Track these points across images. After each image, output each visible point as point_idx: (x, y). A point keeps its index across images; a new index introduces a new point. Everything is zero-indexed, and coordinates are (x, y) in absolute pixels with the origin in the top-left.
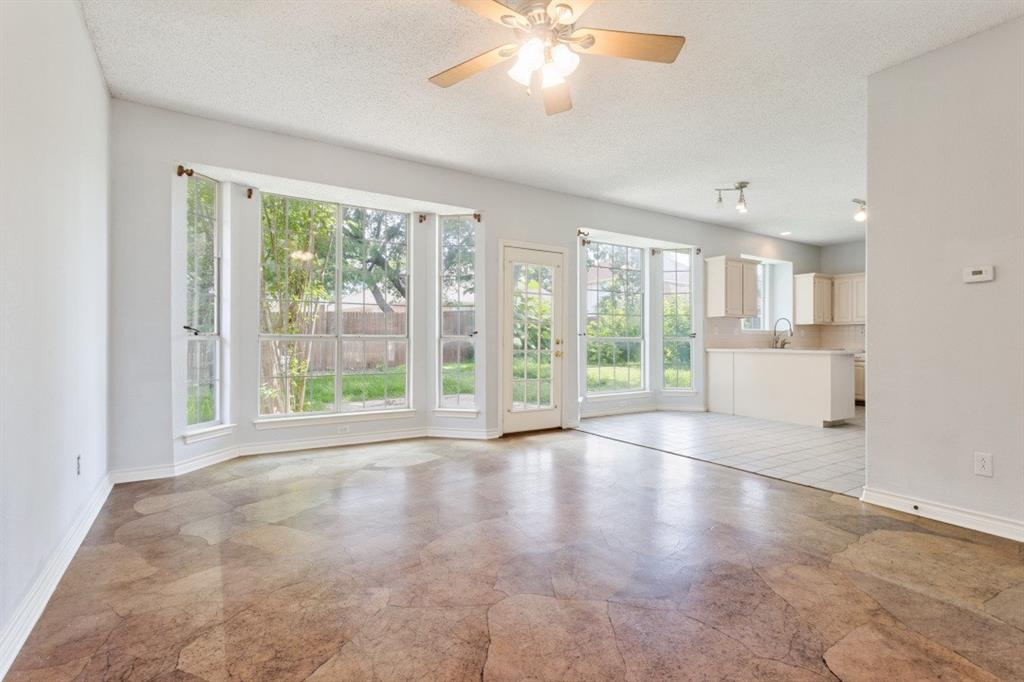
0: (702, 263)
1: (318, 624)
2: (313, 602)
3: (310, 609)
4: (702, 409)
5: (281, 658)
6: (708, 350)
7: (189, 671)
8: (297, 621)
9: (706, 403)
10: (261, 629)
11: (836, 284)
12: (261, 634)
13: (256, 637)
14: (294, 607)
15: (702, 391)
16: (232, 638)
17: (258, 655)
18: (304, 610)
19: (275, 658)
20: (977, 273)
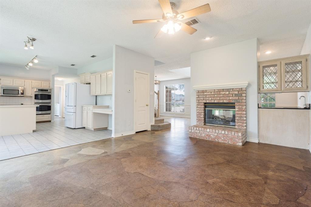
1: (235, 185)
2: (230, 191)
3: (233, 190)
5: (250, 185)
7: (276, 197)
8: (239, 190)
10: (251, 194)
12: (251, 193)
13: (254, 193)
14: (237, 194)
16: (261, 197)
17: (256, 189)
18: (235, 191)
19: (251, 186)
20: (129, 90)
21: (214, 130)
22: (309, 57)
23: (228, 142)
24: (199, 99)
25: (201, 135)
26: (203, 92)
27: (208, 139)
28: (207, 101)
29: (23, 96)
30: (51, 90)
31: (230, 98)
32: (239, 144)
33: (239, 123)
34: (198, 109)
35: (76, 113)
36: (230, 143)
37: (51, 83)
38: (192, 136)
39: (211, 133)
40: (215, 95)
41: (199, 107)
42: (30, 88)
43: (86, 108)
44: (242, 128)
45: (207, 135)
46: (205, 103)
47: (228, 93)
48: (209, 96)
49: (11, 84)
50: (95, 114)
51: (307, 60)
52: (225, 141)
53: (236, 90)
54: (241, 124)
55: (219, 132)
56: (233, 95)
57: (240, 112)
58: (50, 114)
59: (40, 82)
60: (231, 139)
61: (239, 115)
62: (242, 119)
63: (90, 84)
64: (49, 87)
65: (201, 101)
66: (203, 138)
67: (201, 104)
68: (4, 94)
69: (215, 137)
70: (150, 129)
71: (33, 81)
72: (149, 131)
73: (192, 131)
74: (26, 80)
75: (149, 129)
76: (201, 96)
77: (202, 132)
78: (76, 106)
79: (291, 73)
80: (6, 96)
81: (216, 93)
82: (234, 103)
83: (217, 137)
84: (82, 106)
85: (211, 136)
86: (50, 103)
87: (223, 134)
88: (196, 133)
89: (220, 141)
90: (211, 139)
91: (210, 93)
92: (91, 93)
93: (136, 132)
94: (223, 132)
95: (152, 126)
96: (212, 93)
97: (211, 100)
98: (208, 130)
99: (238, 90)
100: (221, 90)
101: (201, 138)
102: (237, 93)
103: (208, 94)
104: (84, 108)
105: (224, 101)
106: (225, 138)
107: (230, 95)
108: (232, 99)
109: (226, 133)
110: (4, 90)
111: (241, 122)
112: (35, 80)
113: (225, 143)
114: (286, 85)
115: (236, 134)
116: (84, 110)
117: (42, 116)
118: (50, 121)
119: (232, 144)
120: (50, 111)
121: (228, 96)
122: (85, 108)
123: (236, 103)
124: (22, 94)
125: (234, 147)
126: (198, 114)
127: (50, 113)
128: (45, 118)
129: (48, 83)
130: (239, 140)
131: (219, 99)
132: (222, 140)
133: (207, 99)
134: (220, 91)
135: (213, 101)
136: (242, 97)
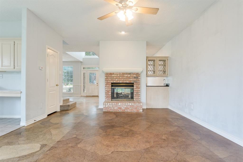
20: (42, 68)
21: (125, 103)
22: (169, 58)
23: (134, 110)
24: (107, 80)
25: (114, 108)
26: (111, 74)
27: (119, 111)
28: (114, 82)
31: (131, 79)
32: (141, 111)
33: (136, 97)
34: (106, 88)
36: (135, 111)
38: (106, 111)
39: (122, 106)
40: (121, 77)
41: (107, 86)
44: (138, 100)
45: (119, 108)
46: (112, 83)
47: (129, 76)
48: (115, 78)
51: (168, 60)
52: (132, 110)
53: (135, 74)
54: (137, 97)
55: (128, 105)
56: (133, 77)
57: (137, 89)
60: (136, 108)
61: (136, 92)
62: (138, 94)
65: (109, 81)
66: (115, 111)
67: (109, 84)
69: (125, 108)
70: (60, 110)
72: (59, 112)
73: (106, 106)
75: (58, 110)
76: (109, 78)
77: (115, 106)
79: (161, 66)
81: (121, 75)
82: (133, 83)
83: (126, 108)
85: (122, 108)
87: (131, 105)
88: (110, 107)
89: (129, 111)
90: (121, 110)
91: (116, 75)
93: (48, 115)
94: (131, 104)
95: (61, 106)
96: (118, 75)
97: (118, 80)
98: (120, 104)
99: (136, 74)
100: (125, 73)
101: (114, 111)
102: (135, 76)
103: (115, 76)
105: (127, 81)
106: (132, 108)
107: (131, 77)
108: (131, 80)
109: (133, 104)
111: (138, 96)
113: (132, 112)
114: (159, 73)
115: (139, 104)
119: (136, 111)
121: (129, 78)
123: (134, 83)
125: (138, 113)
126: (106, 92)
130: (141, 108)
131: (123, 80)
132: (130, 110)
133: (114, 80)
134: (123, 74)
135: (118, 81)
136: (138, 79)
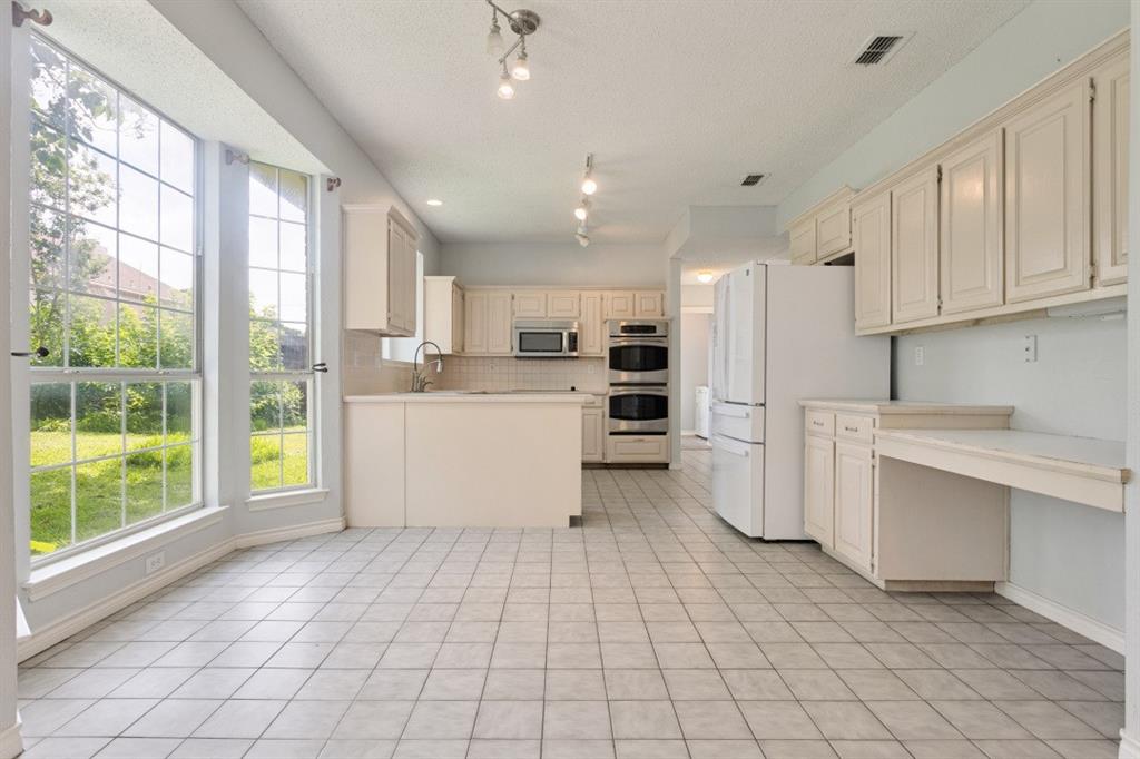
0: (338, 213)
4: (339, 525)
6: (349, 398)
9: (345, 514)
11: (467, 298)
15: (337, 487)
29: (577, 357)
30: (666, 325)
35: (764, 444)
37: (668, 294)
42: (598, 322)
43: (827, 418)
49: (542, 313)
50: (893, 469)
58: (664, 433)
59: (629, 294)
63: (848, 260)
64: (663, 315)
68: (521, 350)
71: (606, 293)
74: (585, 294)
78: (763, 405)
80: (529, 358)
84: (804, 408)
86: (665, 384)
92: (858, 324)
104: (811, 417)
110: (521, 334)
112: (613, 289)
116: (813, 434)
117: (635, 441)
118: (665, 466)
120: (664, 420)
122: (821, 417)
124: (573, 347)
127: (661, 430)
128: (647, 449)
129: (658, 299)
